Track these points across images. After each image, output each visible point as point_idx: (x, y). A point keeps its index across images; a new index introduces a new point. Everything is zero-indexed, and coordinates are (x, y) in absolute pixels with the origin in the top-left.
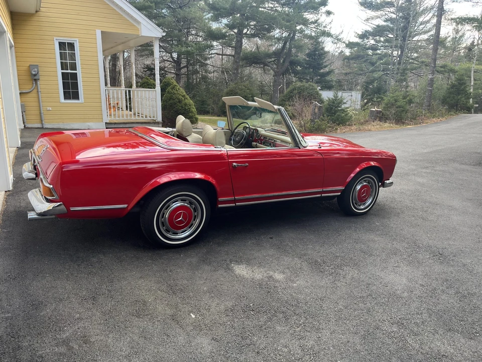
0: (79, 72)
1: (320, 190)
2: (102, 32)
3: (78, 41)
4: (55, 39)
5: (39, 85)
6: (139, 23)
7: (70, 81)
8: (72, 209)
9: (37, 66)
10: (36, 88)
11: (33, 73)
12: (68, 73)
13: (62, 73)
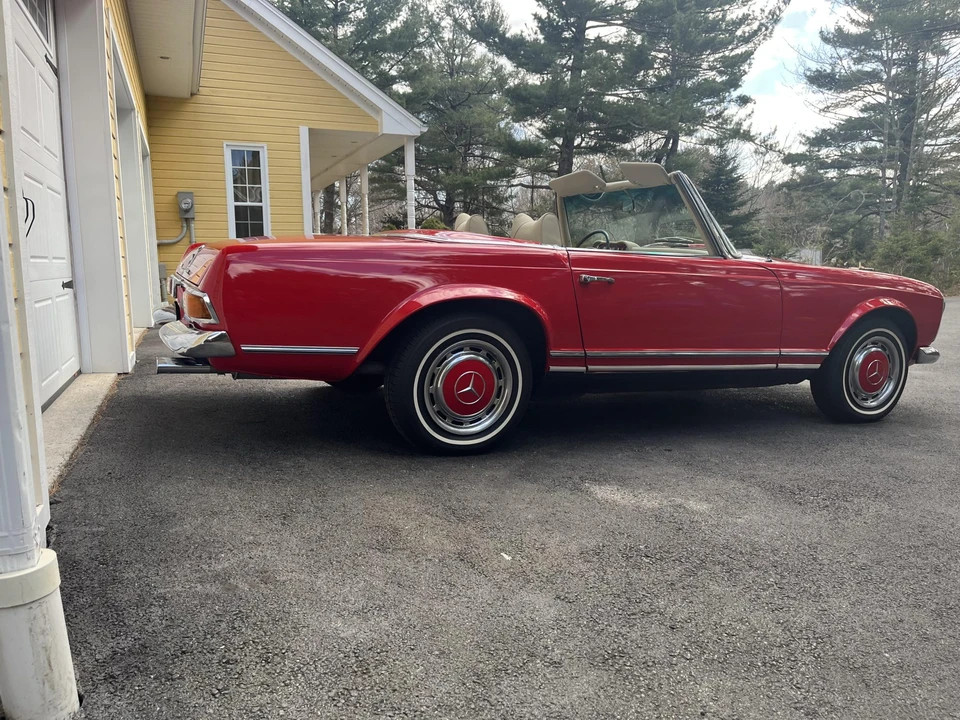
0: (266, 205)
1: (775, 352)
2: (311, 131)
3: (266, 148)
4: (225, 146)
5: (193, 231)
6: (378, 110)
7: (249, 222)
8: (244, 348)
9: (190, 194)
10: (188, 235)
11: (184, 206)
12: (246, 207)
13: (236, 207)
